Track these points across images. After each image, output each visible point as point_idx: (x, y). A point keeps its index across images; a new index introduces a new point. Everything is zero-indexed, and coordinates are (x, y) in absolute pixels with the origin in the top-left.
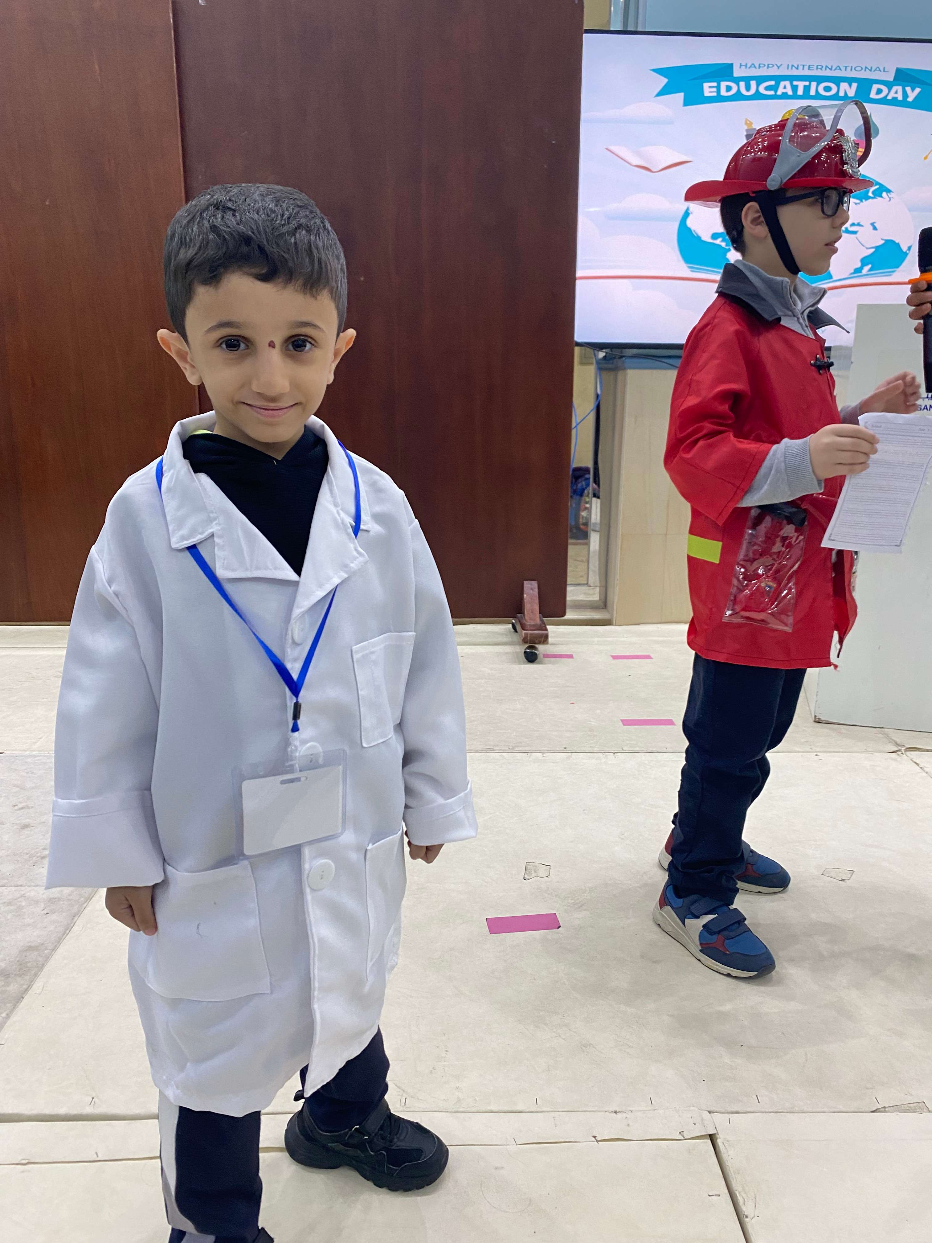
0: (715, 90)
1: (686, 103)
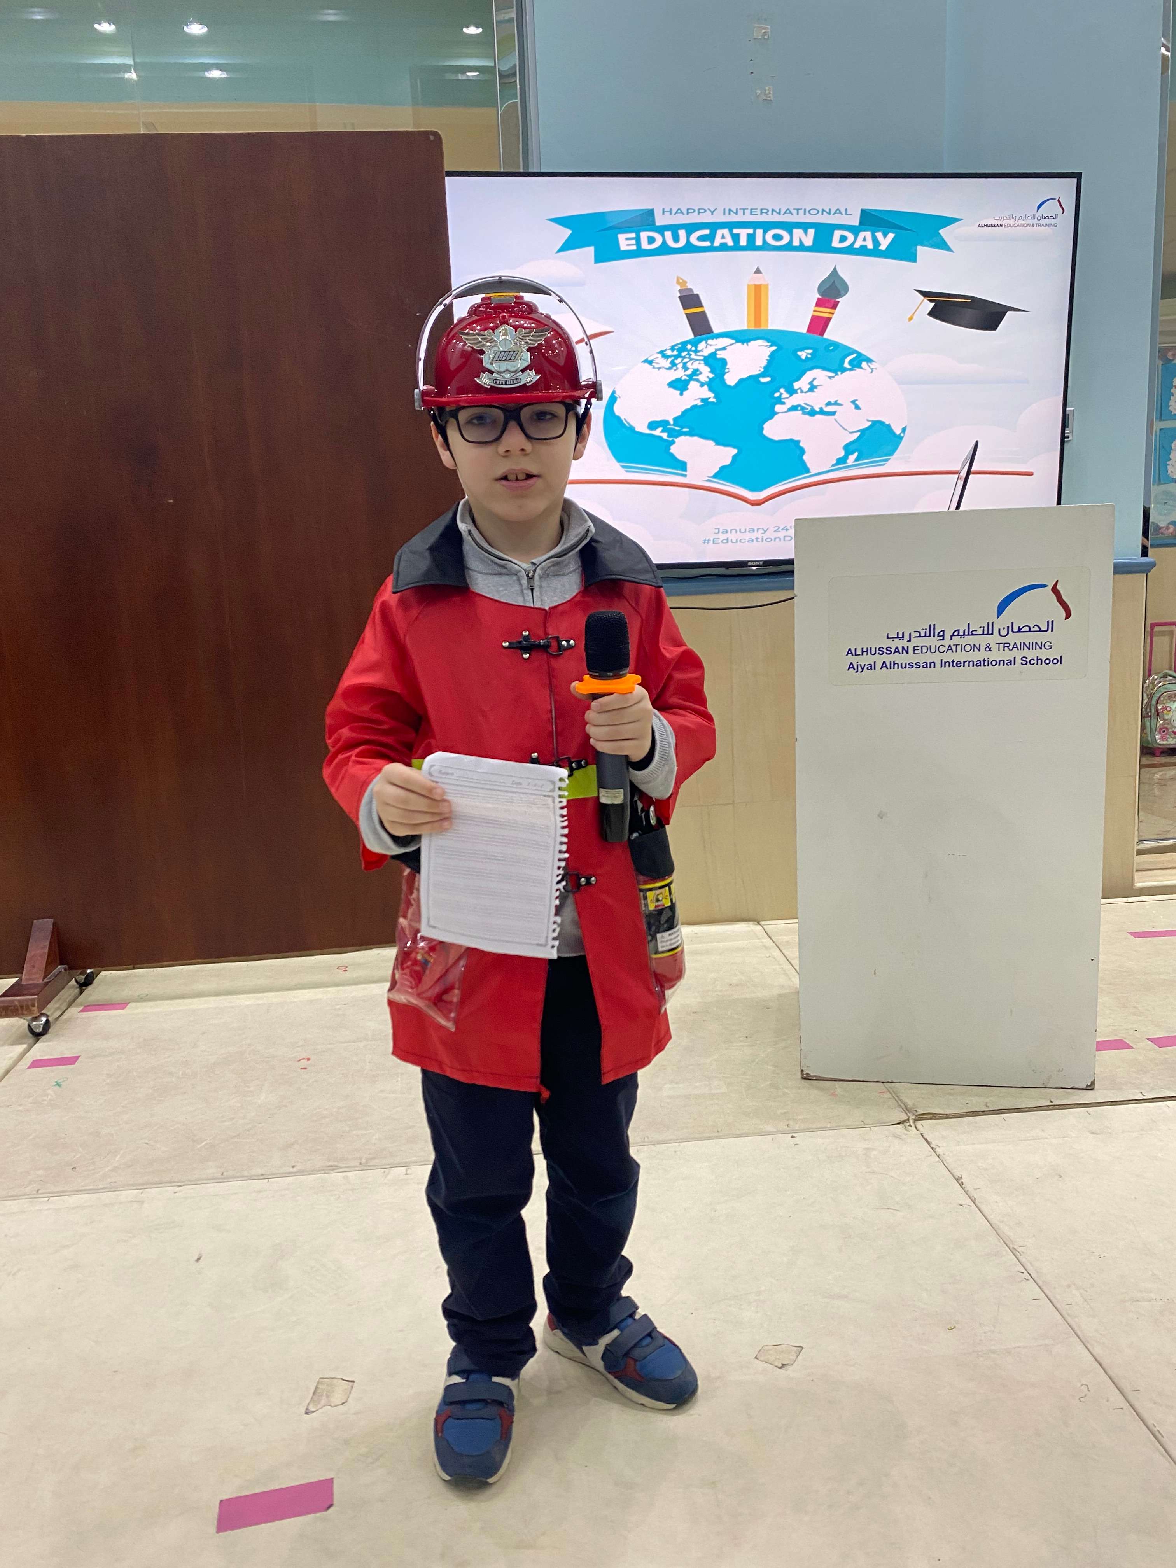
0: (634, 242)
1: (599, 259)
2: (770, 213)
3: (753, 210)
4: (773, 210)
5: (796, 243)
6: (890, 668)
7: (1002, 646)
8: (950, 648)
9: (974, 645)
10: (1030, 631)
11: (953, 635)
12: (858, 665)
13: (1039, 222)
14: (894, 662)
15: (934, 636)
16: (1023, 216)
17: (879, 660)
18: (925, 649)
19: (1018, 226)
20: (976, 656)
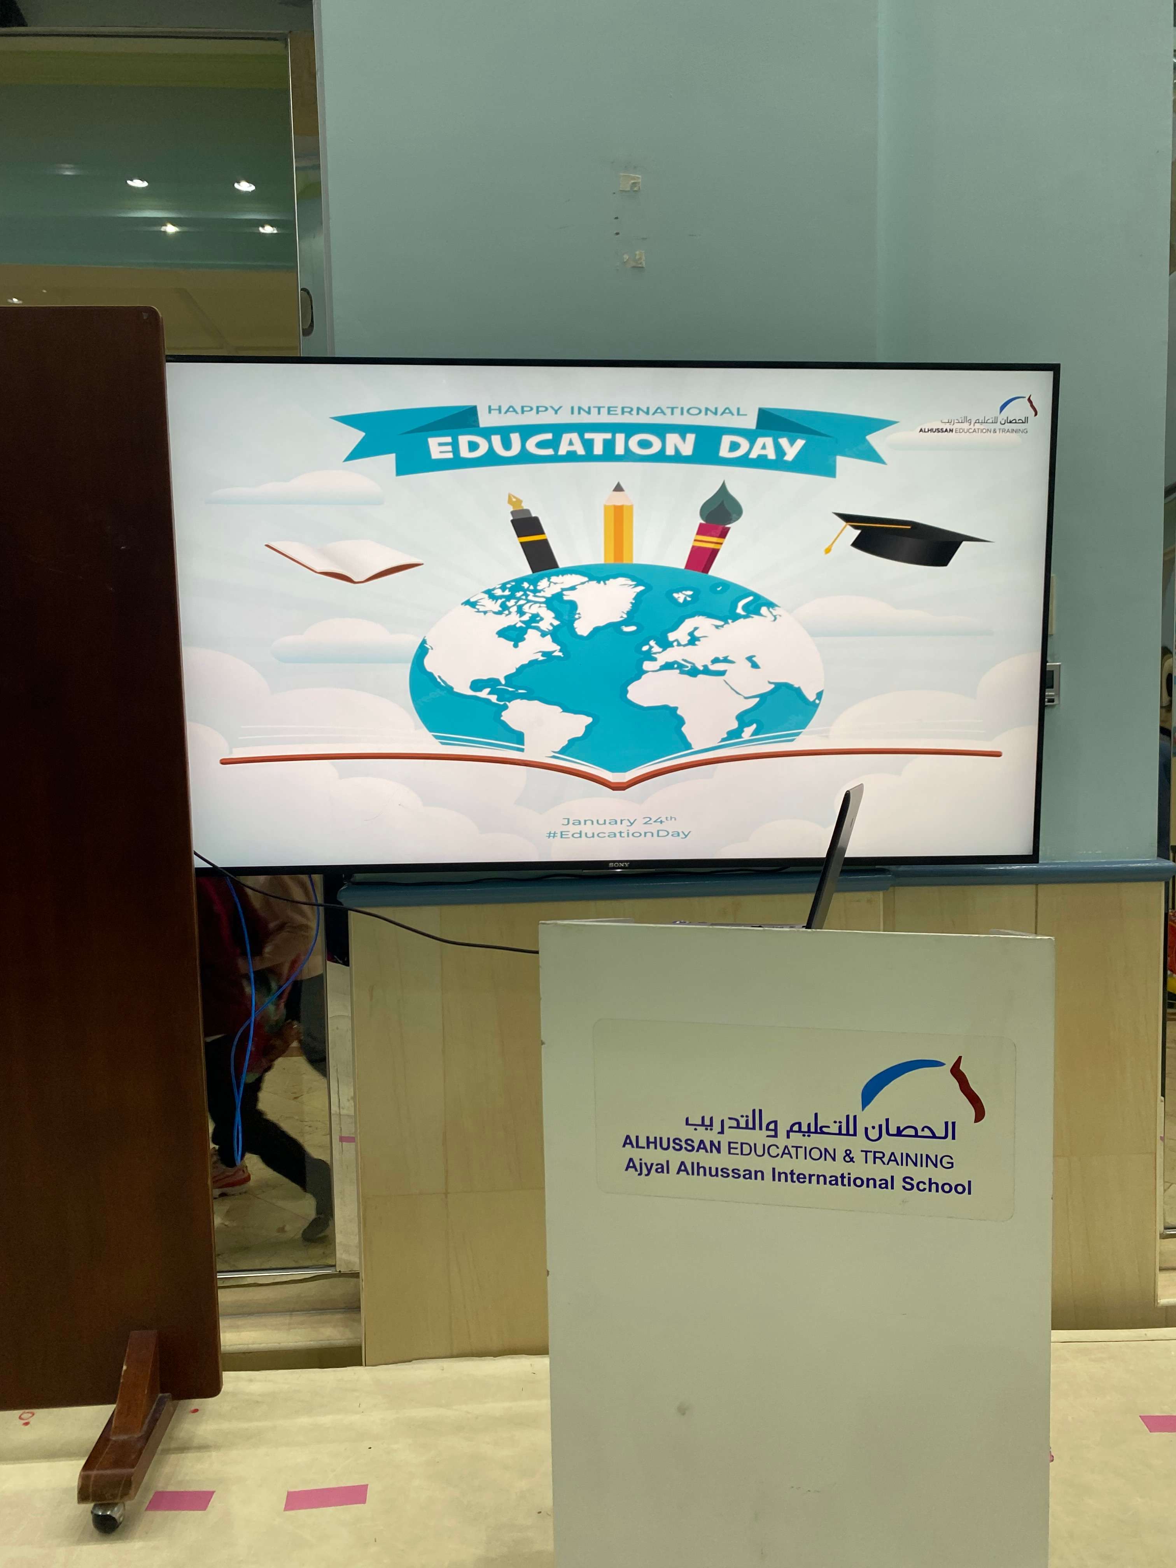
0: (449, 448)
1: (401, 470)
2: (635, 412)
3: (611, 409)
4: (638, 409)
5: (670, 451)
6: (693, 1174)
7: (870, 1156)
9: (826, 1150)
10: (916, 1136)
11: (791, 1130)
12: (641, 1164)
13: (1002, 427)
14: (698, 1164)
15: (761, 1128)
16: (981, 419)
17: (675, 1158)
18: (746, 1150)
19: (975, 431)
20: (829, 1168)
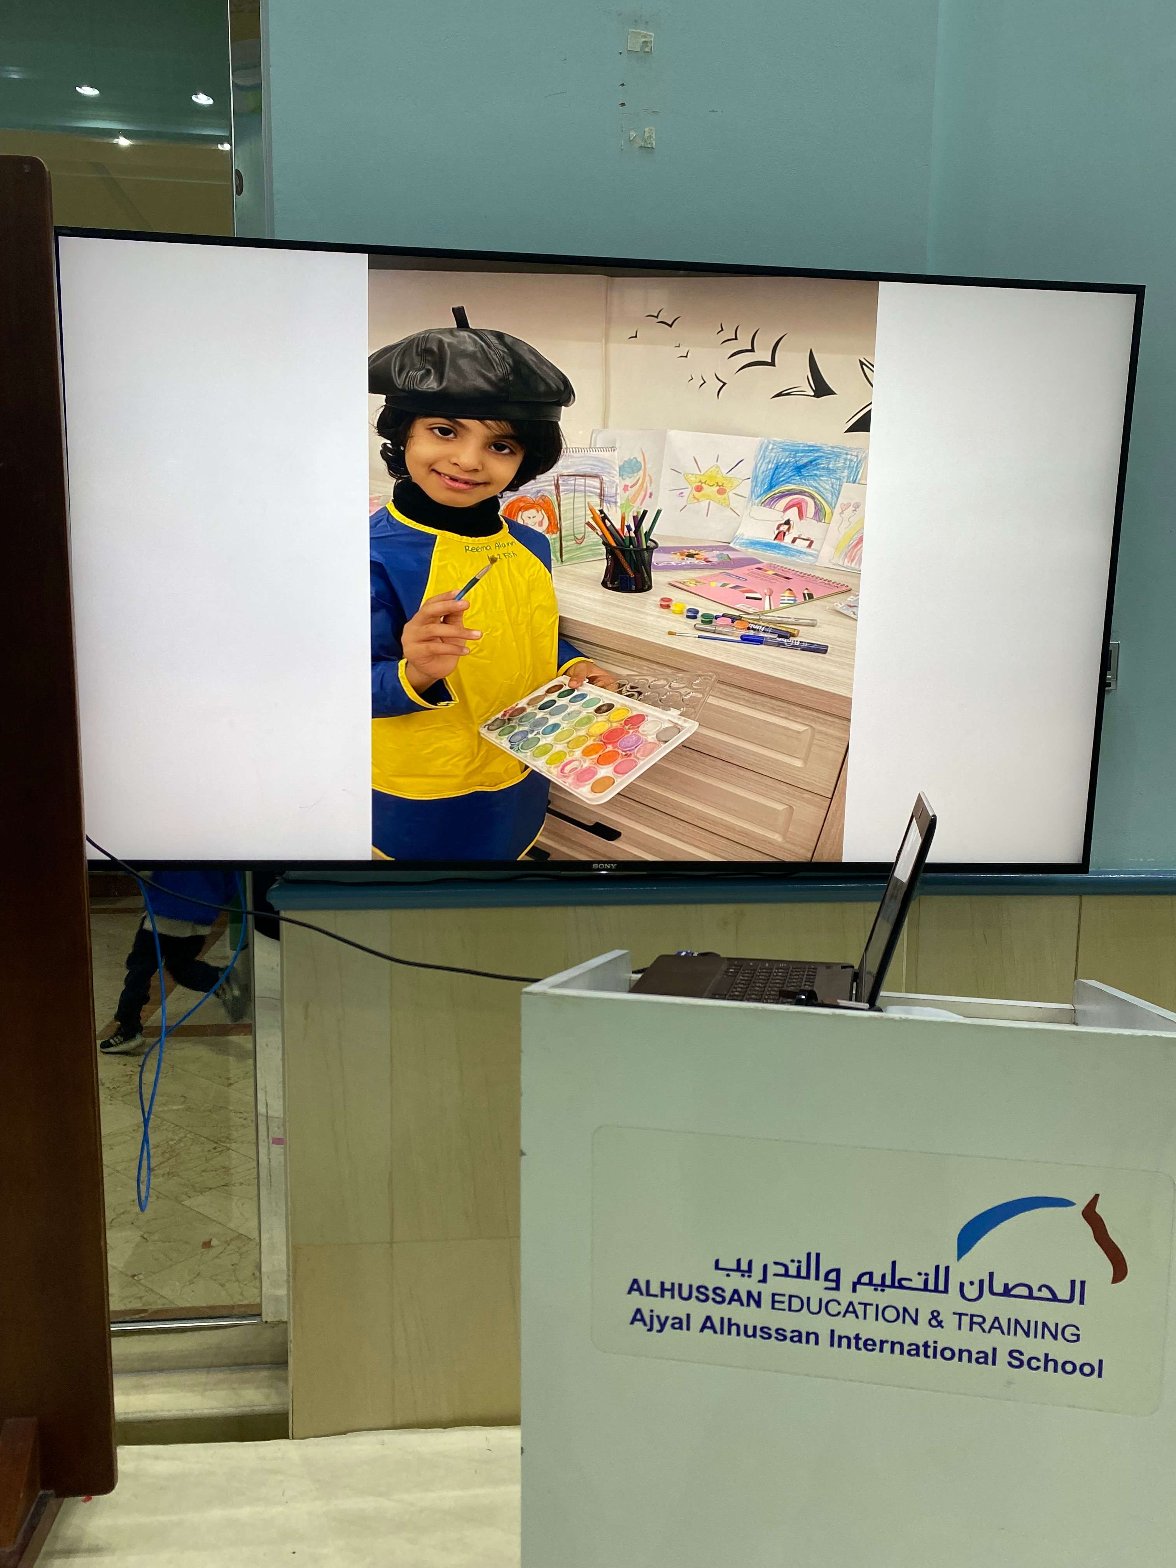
6: (722, 1332)
7: (966, 1320)
8: (850, 1309)
9: (905, 1310)
10: (1031, 1296)
11: (859, 1282)
12: (652, 1317)
14: (730, 1320)
15: (817, 1278)
17: (698, 1311)
18: (796, 1304)
20: (908, 1333)
